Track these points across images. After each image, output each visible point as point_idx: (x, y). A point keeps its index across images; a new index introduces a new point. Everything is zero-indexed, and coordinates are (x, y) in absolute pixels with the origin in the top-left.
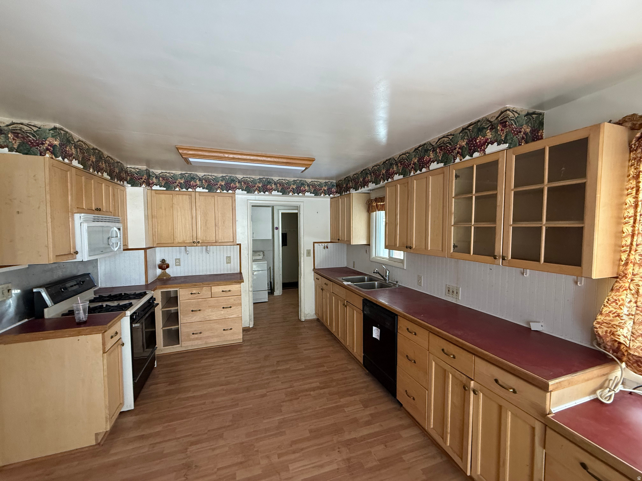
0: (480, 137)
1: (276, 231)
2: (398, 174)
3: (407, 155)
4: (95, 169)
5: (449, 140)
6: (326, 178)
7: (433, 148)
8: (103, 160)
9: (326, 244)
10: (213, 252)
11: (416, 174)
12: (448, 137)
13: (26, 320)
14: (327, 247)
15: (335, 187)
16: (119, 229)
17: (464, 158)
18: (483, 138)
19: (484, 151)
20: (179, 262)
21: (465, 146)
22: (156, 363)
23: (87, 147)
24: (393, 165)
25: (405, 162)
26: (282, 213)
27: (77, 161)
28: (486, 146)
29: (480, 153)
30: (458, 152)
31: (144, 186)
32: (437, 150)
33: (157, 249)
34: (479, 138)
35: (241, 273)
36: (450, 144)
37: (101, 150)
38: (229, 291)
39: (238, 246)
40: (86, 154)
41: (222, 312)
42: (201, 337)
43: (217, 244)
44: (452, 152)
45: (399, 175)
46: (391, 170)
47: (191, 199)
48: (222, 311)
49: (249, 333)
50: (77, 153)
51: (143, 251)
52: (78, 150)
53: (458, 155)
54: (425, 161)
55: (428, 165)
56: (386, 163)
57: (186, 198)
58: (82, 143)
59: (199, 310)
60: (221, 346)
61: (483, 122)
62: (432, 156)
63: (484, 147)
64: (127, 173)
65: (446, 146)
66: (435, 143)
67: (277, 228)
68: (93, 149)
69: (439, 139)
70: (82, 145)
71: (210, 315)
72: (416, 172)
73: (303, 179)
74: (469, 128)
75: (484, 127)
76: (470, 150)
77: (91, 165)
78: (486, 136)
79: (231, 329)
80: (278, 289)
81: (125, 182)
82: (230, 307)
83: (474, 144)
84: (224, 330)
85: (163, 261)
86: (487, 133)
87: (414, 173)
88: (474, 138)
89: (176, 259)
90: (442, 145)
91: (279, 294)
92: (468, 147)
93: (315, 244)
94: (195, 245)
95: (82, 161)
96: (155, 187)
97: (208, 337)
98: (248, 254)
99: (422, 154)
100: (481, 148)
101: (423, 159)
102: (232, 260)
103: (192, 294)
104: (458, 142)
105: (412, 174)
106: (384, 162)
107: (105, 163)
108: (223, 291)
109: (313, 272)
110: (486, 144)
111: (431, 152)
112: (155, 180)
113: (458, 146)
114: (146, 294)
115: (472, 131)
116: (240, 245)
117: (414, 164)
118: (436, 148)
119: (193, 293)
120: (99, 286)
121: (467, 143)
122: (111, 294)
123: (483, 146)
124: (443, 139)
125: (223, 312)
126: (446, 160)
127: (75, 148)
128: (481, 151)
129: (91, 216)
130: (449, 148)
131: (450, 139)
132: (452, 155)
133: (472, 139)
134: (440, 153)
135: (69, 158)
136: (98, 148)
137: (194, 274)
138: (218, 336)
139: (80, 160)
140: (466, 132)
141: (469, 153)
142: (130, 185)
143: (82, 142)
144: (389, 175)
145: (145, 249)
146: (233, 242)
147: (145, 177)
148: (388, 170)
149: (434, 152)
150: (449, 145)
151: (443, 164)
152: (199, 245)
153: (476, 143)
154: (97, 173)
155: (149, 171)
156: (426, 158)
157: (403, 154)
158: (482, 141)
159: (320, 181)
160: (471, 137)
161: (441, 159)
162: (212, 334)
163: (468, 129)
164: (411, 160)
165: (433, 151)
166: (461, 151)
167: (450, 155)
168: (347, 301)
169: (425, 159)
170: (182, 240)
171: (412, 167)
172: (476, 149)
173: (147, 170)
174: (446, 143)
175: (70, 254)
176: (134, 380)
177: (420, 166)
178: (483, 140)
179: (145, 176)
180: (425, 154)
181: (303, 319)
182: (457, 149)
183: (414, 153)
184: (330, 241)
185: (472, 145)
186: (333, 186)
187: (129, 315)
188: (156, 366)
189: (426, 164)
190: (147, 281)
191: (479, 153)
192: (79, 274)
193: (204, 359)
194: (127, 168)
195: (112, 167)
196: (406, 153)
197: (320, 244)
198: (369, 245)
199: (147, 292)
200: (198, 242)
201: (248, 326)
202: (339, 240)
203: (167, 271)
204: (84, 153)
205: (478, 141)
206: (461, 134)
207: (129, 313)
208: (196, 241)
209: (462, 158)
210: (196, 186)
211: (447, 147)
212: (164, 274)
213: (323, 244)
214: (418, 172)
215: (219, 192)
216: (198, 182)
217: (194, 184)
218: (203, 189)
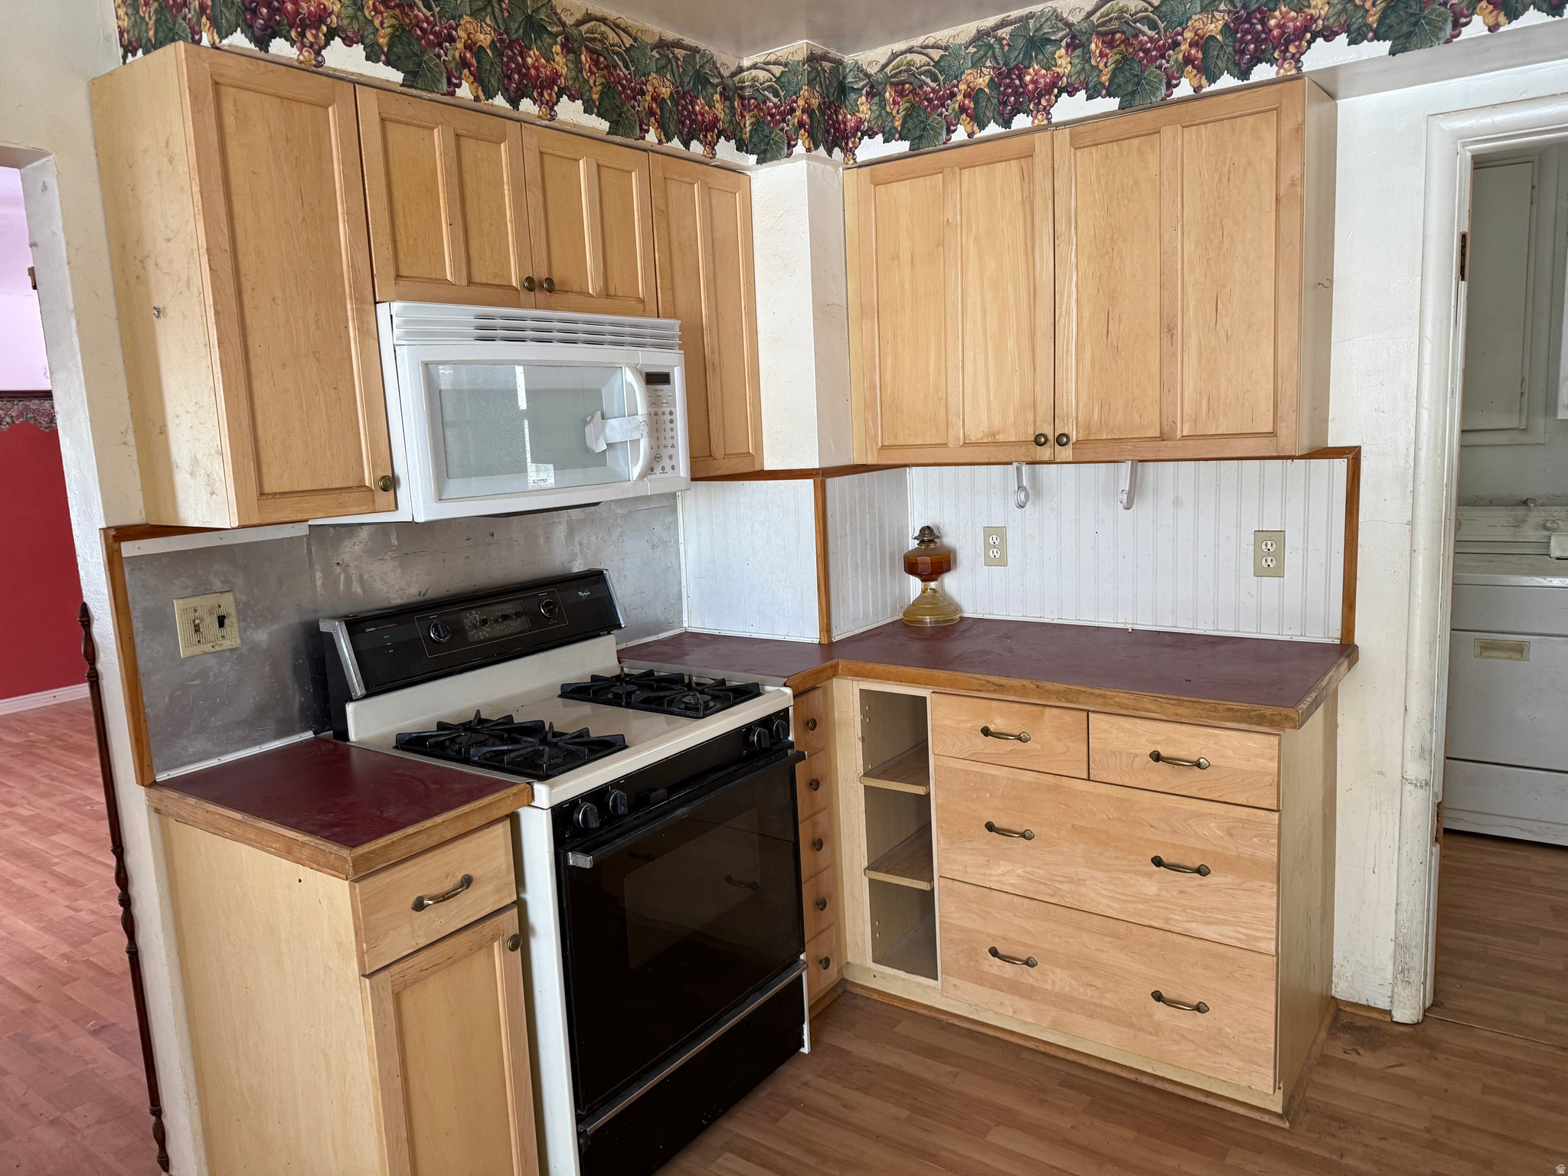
4: (494, 82)
8: (553, 36)
10: (1177, 502)
13: (309, 735)
16: (656, 379)
20: (1003, 547)
22: (806, 1037)
27: (360, 47)
31: (800, 149)
35: (1346, 649)
38: (1198, 765)
39: (1341, 465)
41: (1150, 888)
42: (1032, 988)
43: (1167, 449)
47: (1027, 177)
48: (1150, 875)
49: (1367, 1059)
51: (809, 483)
57: (1006, 173)
59: (1023, 835)
60: (1145, 1080)
64: (742, 98)
71: (1081, 882)
77: (464, 64)
79: (1200, 1008)
81: (726, 150)
82: (1202, 871)
84: (1158, 997)
85: (928, 535)
89: (988, 531)
94: (1046, 453)
96: (871, 148)
97: (1064, 1001)
98: (1411, 523)
102: (1292, 559)
103: (986, 732)
107: (570, 50)
108: (1156, 757)
112: (865, 109)
114: (759, 694)
116: (1353, 455)
119: (992, 728)
120: (685, 625)
122: (651, 673)
125: (1153, 884)
135: (302, 34)
137: (1069, 618)
138: (1120, 1019)
139: (383, 41)
142: (753, 158)
145: (820, 476)
146: (1275, 435)
147: (807, 97)
152: (1066, 453)
154: (506, 107)
155: (839, 63)
162: (1088, 994)
170: (985, 426)
173: (812, 58)
175: (365, 487)
176: (579, 1119)
179: (805, 92)
187: (546, 805)
188: (806, 1050)
190: (826, 626)
195: (621, 71)
200: (1061, 440)
201: (1383, 1004)
207: (546, 795)
208: (1048, 430)
210: (1058, 87)
212: (933, 601)
215: (1191, 92)
216: (1064, 63)
217: (1045, 77)
218: (1089, 98)
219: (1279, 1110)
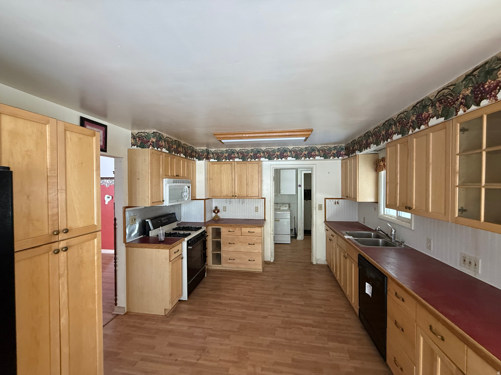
0: (489, 81)
1: (299, 188)
2: (396, 134)
3: (405, 113)
4: (176, 152)
5: (449, 92)
6: (335, 143)
7: (432, 103)
8: (181, 146)
9: (337, 200)
10: (247, 203)
11: (414, 132)
12: (448, 88)
13: (142, 236)
14: (338, 203)
15: (344, 150)
16: (189, 187)
17: (468, 108)
18: (493, 82)
19: (496, 96)
20: (226, 209)
21: (470, 95)
22: (206, 274)
23: (171, 140)
24: (392, 125)
25: (404, 121)
26: (305, 174)
27: (165, 149)
28: (497, 91)
29: (490, 100)
30: (461, 103)
31: (204, 160)
32: (437, 105)
33: (213, 199)
34: (487, 83)
35: (265, 220)
36: (451, 95)
37: (180, 141)
38: (253, 232)
39: (264, 199)
40: (170, 145)
41: (248, 247)
42: (234, 263)
43: (247, 197)
44: (454, 104)
45: (398, 135)
46: (390, 131)
47: (231, 166)
48: (248, 246)
49: (269, 266)
50: (165, 144)
51: (204, 200)
52: (166, 143)
53: (462, 106)
54: (424, 118)
55: (427, 122)
56: (386, 125)
57: (229, 166)
58: (169, 139)
59: (234, 244)
60: (247, 272)
61: (492, 62)
62: (431, 111)
63: (495, 92)
64: (196, 152)
65: (446, 98)
66: (435, 96)
67: (300, 186)
68: (175, 141)
69: (439, 92)
70: (168, 139)
71: (240, 248)
72: (414, 130)
73: (314, 146)
74: (474, 73)
75: (494, 68)
76: (476, 98)
77: (173, 150)
78: (498, 78)
79: (254, 261)
80: (300, 234)
81: (195, 158)
82: (254, 244)
83: (482, 90)
84: (249, 260)
85: (216, 208)
86: (498, 74)
87: (412, 132)
88: (482, 83)
89: (224, 207)
90: (442, 98)
91: (301, 239)
92: (473, 95)
93: (327, 200)
94: (234, 197)
95: (168, 148)
96: (212, 160)
97: (239, 263)
98: (271, 206)
99: (420, 111)
100: (491, 94)
101: (422, 116)
102: (259, 210)
103: (229, 231)
104: (461, 91)
105: (410, 132)
106: (384, 124)
107: (182, 148)
108: (249, 232)
109: (324, 225)
110: (498, 88)
111: (430, 107)
112: (211, 156)
113: (461, 96)
114: (202, 228)
115: (478, 76)
116: (265, 198)
117: (413, 122)
118: (435, 103)
119: (230, 231)
120: (182, 221)
121: (472, 91)
122: (184, 226)
123: (493, 90)
124: (443, 91)
126: (446, 114)
127: (164, 141)
128: (491, 97)
129: (172, 180)
130: (450, 100)
131: (450, 90)
132: (453, 107)
133: (479, 86)
134: (439, 106)
135: (161, 148)
136: (178, 140)
137: (234, 218)
138: (245, 264)
139: (167, 148)
140: (471, 79)
141: (475, 102)
142: (197, 160)
143: (169, 137)
144: (388, 135)
145: (205, 200)
146: (258, 196)
147: (205, 154)
148: (387, 131)
149: (434, 107)
150: (449, 97)
151: (444, 118)
152: (236, 198)
153: (485, 89)
154: (177, 155)
155: (208, 150)
156: (425, 114)
157: (401, 114)
158: (492, 85)
159: (329, 146)
160: (477, 83)
161: (441, 113)
162: (241, 262)
163: (473, 75)
164: (409, 118)
165: (432, 106)
166: (464, 101)
167: (452, 108)
168: (347, 254)
169: (423, 116)
170: (226, 194)
171: (411, 126)
172: (483, 96)
173: (206, 149)
174: (447, 96)
175: (160, 201)
176: (188, 282)
177: (418, 123)
178: (493, 83)
179: (205, 153)
180: (423, 110)
181: (314, 263)
182: (460, 100)
183: (412, 111)
184: (340, 197)
185: (479, 93)
186: (342, 149)
187: (186, 240)
188: (206, 276)
189: (425, 121)
190: (205, 220)
191: (488, 100)
192: (170, 213)
193: (234, 278)
194: (196, 149)
195: (186, 150)
196: (404, 112)
197: (331, 200)
198: (377, 203)
199: (202, 227)
200: (236, 196)
201: (270, 260)
202: (347, 197)
203: (218, 214)
204: (170, 144)
205: (486, 86)
206: (464, 82)
207: (186, 239)
208: (234, 195)
209: (466, 109)
210: (235, 157)
211: (447, 100)
212: (216, 216)
213: (334, 200)
214: (417, 130)
215: (250, 160)
216: (236, 155)
217: (234, 156)
218: (239, 159)
219: (262, 271)
